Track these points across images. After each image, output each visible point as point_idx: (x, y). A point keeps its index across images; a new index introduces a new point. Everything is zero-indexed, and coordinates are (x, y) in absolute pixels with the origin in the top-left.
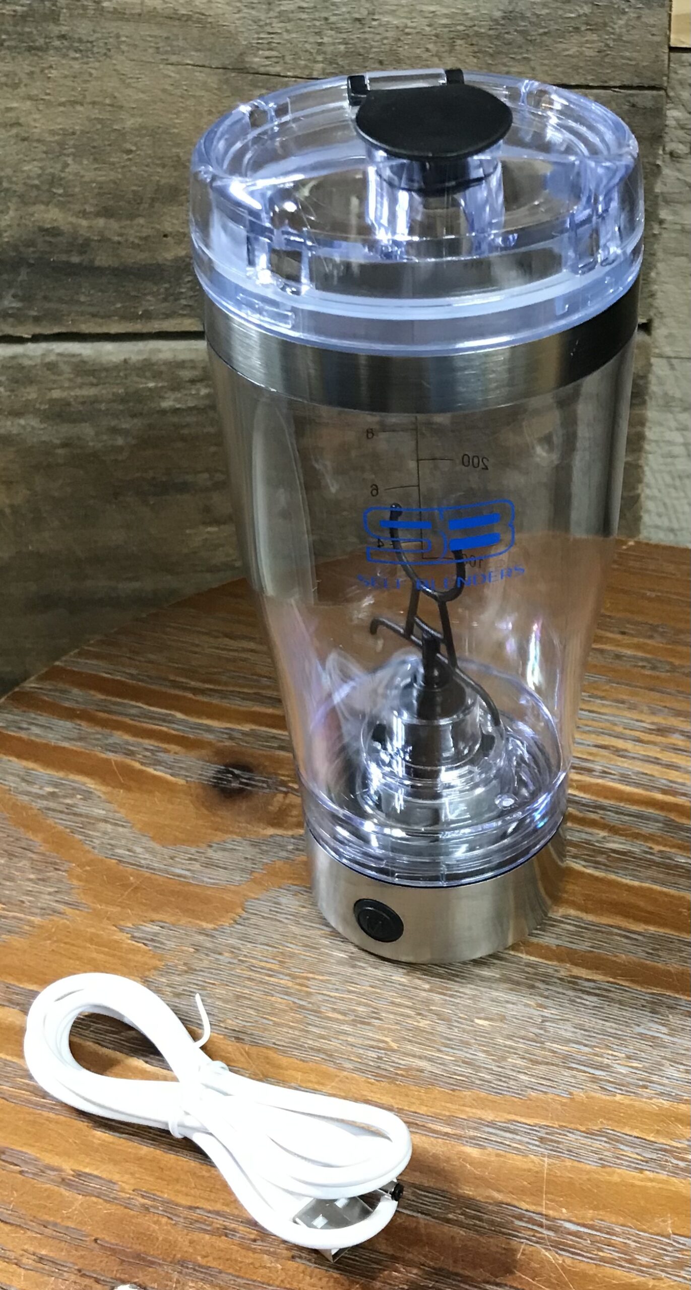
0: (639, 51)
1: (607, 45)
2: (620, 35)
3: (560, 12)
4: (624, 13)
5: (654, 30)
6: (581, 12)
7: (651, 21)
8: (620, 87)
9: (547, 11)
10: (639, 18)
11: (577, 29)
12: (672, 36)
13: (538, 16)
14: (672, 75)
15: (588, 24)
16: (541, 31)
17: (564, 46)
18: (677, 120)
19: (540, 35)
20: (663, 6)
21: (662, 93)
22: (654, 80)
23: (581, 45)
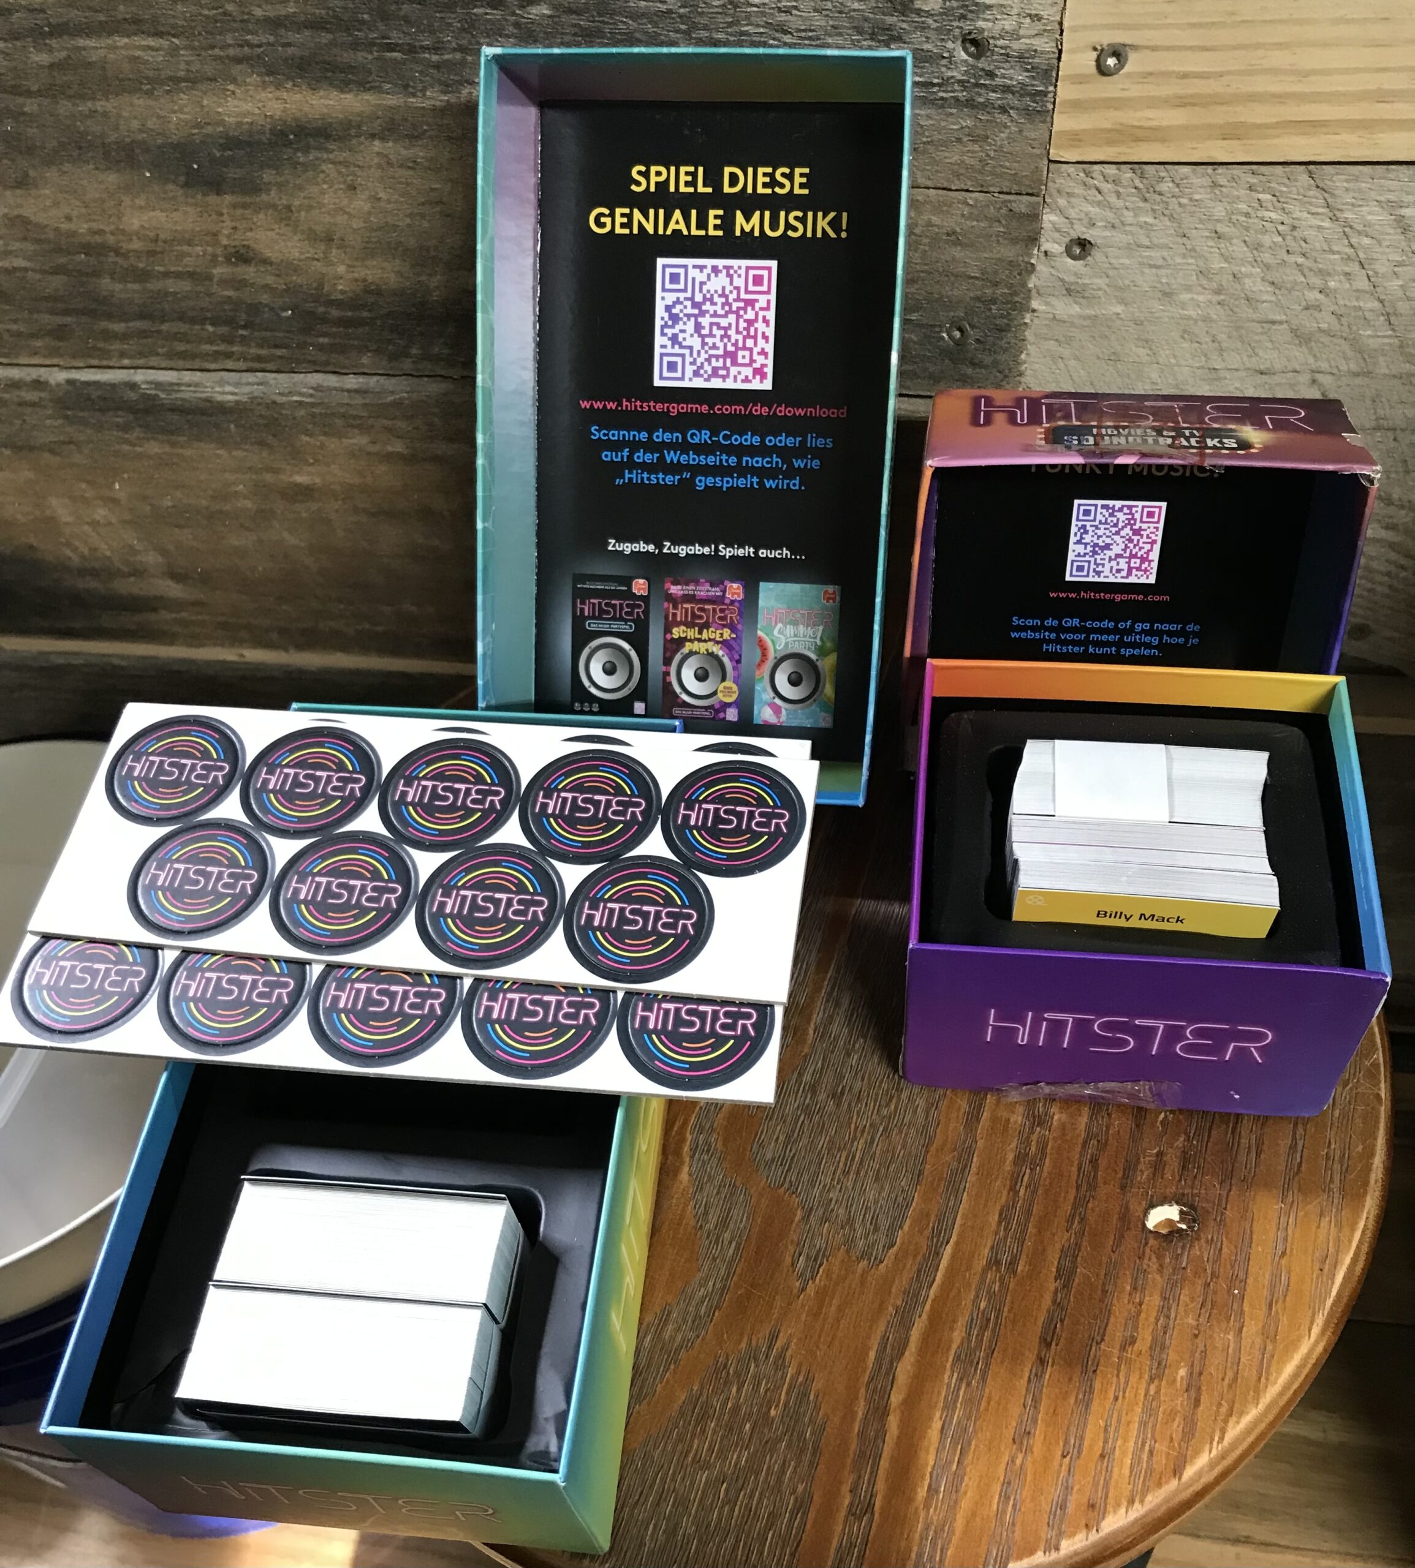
0: (1019, 162)
1: (988, 155)
2: (1001, 146)
3: (943, 124)
4: (1006, 127)
5: (1035, 144)
6: (964, 124)
7: (1033, 135)
8: (1000, 193)
9: (931, 122)
10: (1020, 131)
11: (959, 140)
12: (1051, 151)
13: (922, 127)
14: (1050, 184)
15: (969, 135)
16: (925, 139)
17: (946, 154)
18: (1053, 223)
19: (924, 143)
20: (1044, 122)
21: (1040, 199)
22: (1032, 188)
23: (963, 153)
